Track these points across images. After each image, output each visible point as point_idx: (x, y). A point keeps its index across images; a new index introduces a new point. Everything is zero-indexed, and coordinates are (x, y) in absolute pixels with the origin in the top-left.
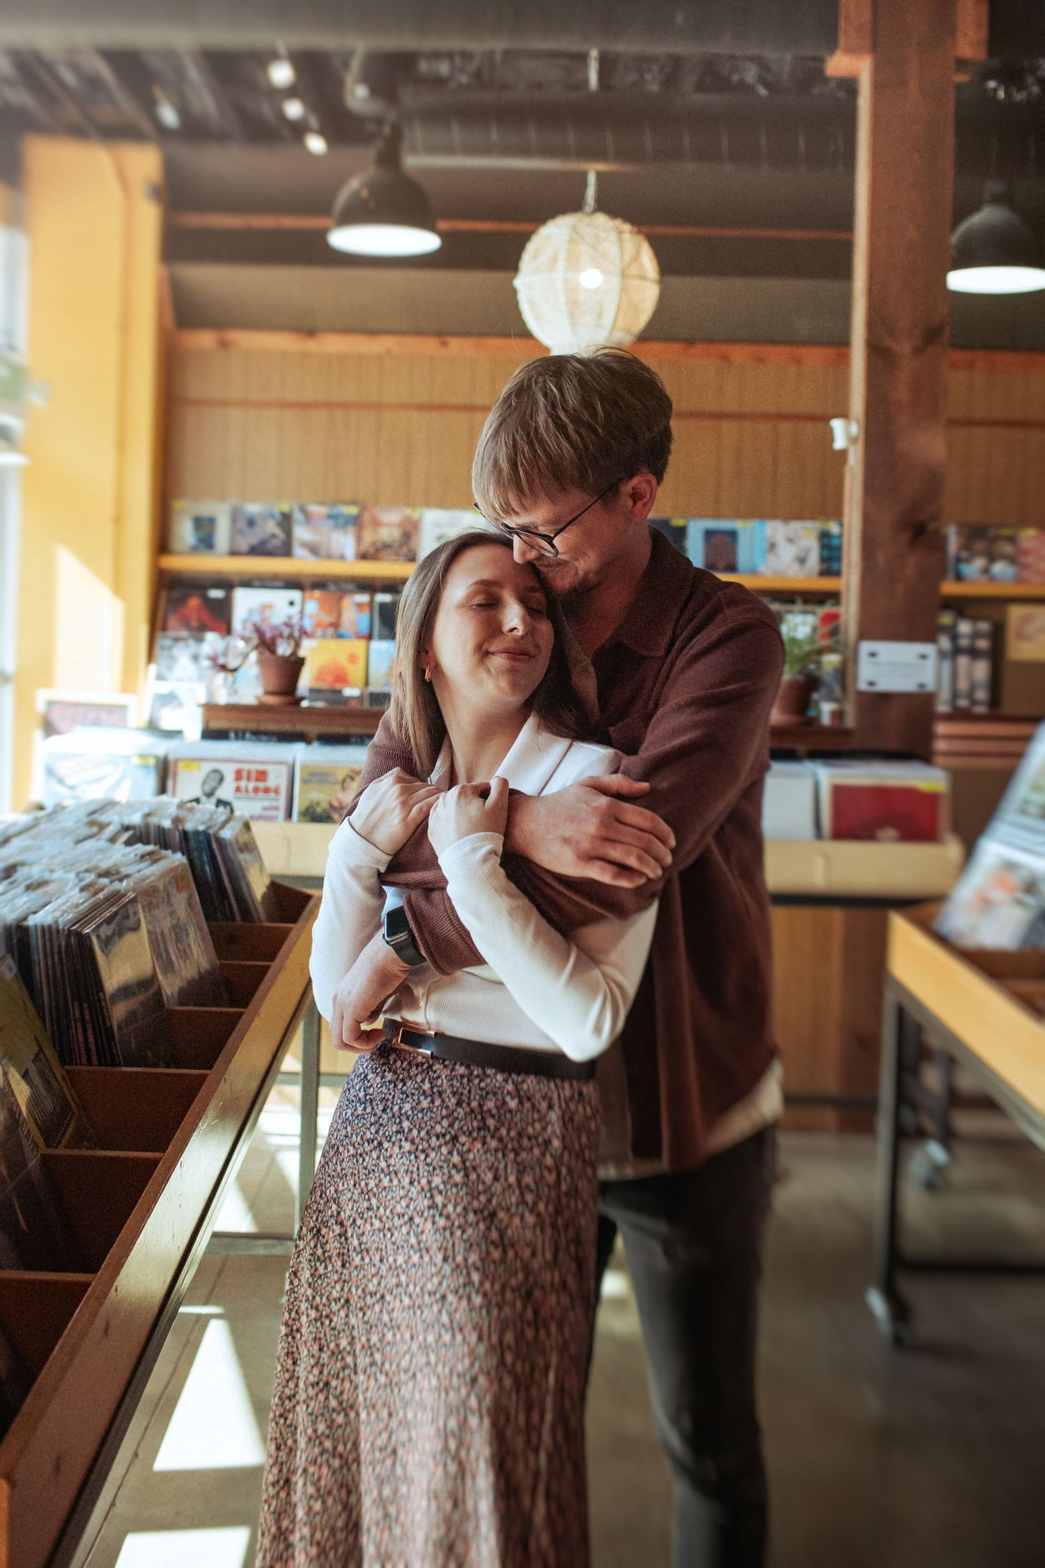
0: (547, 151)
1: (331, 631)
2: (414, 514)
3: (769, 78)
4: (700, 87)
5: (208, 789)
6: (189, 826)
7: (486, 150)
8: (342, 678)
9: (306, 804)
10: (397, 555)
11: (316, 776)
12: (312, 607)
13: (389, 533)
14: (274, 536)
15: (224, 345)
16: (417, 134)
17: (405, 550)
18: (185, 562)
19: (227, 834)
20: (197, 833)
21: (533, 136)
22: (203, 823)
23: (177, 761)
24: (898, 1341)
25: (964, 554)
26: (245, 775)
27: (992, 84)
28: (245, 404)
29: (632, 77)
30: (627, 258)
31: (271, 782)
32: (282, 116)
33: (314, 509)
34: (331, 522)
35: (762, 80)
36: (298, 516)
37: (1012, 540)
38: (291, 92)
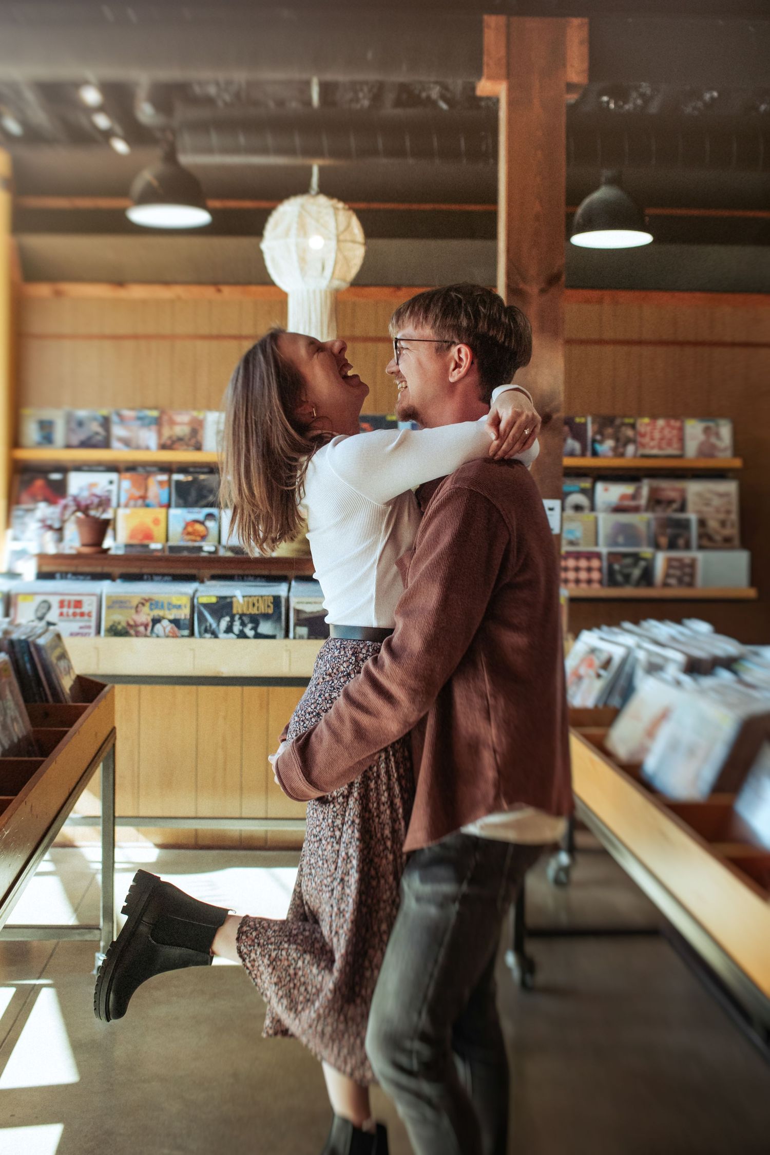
0: (280, 151)
1: (140, 502)
2: (200, 415)
3: (449, 95)
4: (398, 103)
5: (39, 614)
6: (15, 636)
7: (236, 150)
8: (149, 536)
9: (111, 623)
10: (188, 445)
11: (117, 603)
12: (126, 484)
13: (181, 430)
14: (97, 433)
15: (58, 294)
16: (186, 139)
17: (193, 441)
18: (33, 454)
19: (41, 641)
20: (20, 641)
21: (270, 141)
22: (25, 634)
23: (17, 595)
24: (524, 984)
25: (598, 437)
26: (66, 603)
27: (605, 99)
28: (74, 337)
29: (349, 95)
30: (342, 228)
31: (85, 609)
32: (95, 127)
33: (127, 413)
34: (139, 423)
35: (443, 98)
36: (115, 418)
37: (633, 426)
38: (101, 109)
